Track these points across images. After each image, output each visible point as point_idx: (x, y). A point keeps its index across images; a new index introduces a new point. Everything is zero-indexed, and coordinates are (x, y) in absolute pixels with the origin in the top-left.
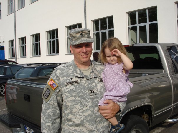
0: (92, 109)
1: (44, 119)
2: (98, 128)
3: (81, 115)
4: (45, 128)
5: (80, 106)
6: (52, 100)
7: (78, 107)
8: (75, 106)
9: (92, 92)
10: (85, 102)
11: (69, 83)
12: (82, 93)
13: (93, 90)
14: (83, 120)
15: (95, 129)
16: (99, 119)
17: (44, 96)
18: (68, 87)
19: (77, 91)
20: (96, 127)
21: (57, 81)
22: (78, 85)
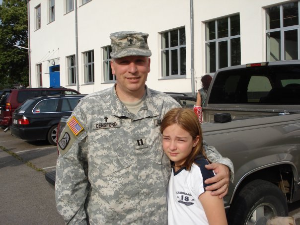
0: (136, 172)
1: (60, 184)
2: (142, 205)
3: (116, 182)
4: (62, 199)
5: (116, 167)
6: (72, 153)
7: (112, 167)
8: (108, 165)
9: (140, 142)
10: (125, 160)
11: (100, 126)
12: (122, 145)
13: (141, 140)
14: (118, 190)
15: (137, 206)
16: (145, 190)
17: (61, 144)
18: (99, 131)
19: (112, 140)
20: (139, 203)
21: (82, 121)
22: (115, 130)
